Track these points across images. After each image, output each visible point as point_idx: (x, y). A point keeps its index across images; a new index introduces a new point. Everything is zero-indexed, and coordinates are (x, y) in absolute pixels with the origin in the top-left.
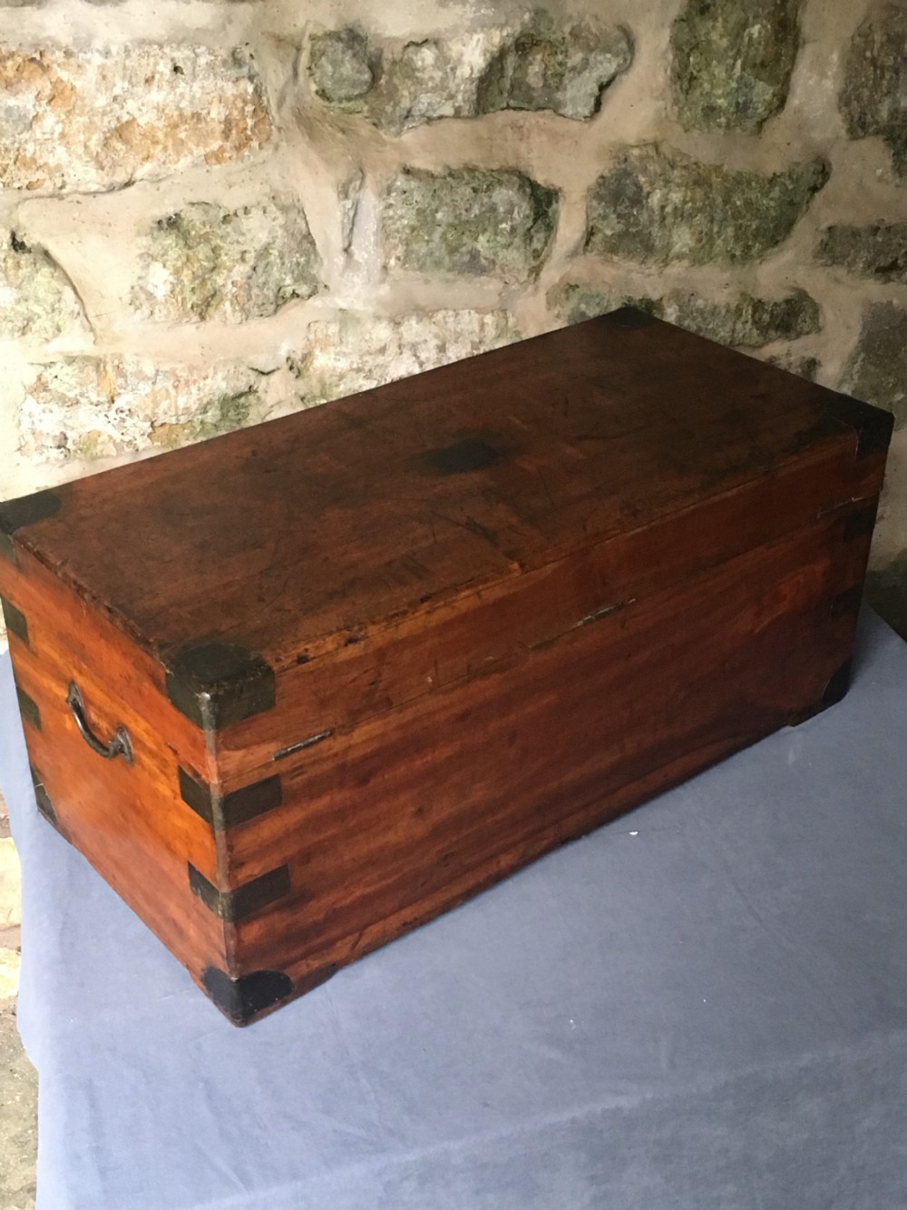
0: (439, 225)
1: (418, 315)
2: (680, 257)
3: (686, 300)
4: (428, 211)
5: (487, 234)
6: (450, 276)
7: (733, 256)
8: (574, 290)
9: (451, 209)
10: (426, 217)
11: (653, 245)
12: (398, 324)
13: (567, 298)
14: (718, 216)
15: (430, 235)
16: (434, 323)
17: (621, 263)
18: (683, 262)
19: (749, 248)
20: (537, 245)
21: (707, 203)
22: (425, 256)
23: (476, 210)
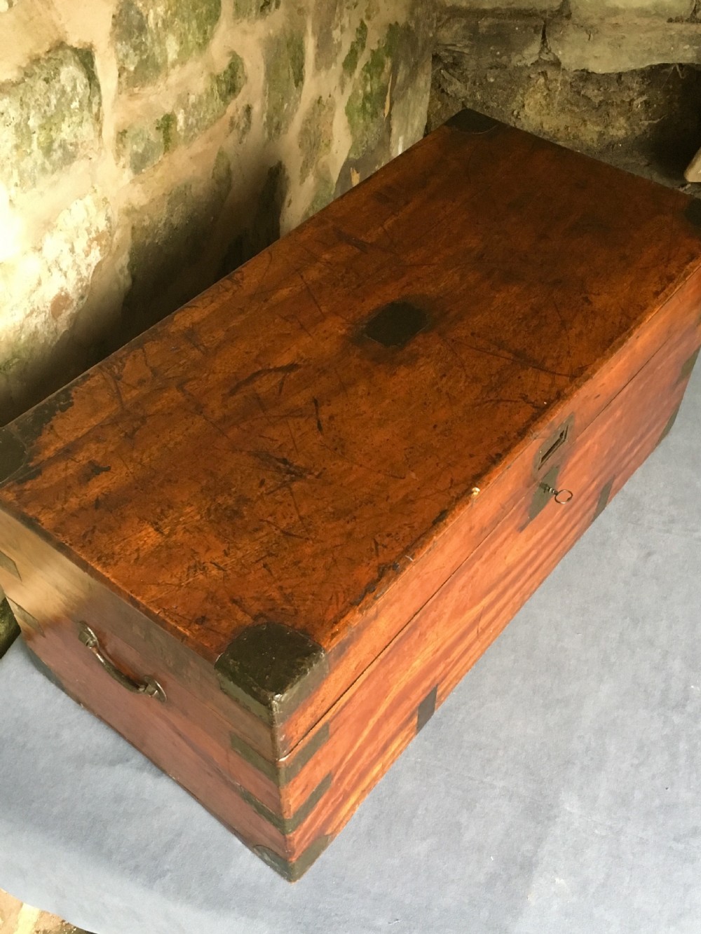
0: (34, 133)
1: (49, 231)
2: (173, 66)
3: (185, 101)
4: (22, 123)
5: (66, 119)
6: (55, 177)
7: (200, 45)
8: (125, 137)
9: (37, 110)
10: (22, 130)
11: (157, 63)
12: (40, 250)
13: (124, 146)
14: (185, 14)
15: (30, 146)
16: (61, 230)
17: (141, 92)
18: (176, 67)
19: (205, 32)
20: (95, 109)
21: (178, 5)
22: (33, 170)
23: (54, 102)
